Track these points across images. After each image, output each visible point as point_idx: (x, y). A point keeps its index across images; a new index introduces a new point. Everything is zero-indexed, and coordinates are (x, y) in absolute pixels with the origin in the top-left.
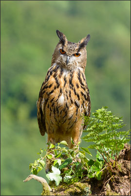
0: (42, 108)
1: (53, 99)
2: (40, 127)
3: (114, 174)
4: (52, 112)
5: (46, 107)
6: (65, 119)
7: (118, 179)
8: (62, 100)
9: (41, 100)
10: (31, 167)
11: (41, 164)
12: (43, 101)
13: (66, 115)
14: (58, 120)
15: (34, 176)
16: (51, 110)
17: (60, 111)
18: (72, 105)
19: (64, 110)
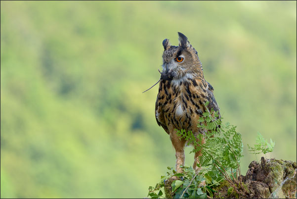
18: (193, 114)
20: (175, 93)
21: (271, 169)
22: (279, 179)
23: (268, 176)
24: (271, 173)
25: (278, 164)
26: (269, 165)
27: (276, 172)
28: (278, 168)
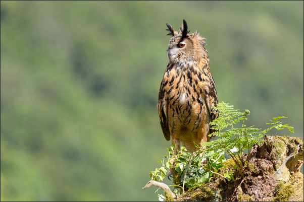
0: (165, 111)
1: (173, 97)
2: (164, 132)
3: (247, 175)
4: (175, 112)
5: (169, 108)
6: (189, 118)
7: (251, 180)
8: (183, 98)
9: (162, 102)
10: (151, 175)
11: (163, 172)
12: (165, 103)
13: (190, 114)
14: (182, 121)
15: (155, 183)
16: (174, 110)
17: (182, 110)
18: (194, 102)
19: (187, 109)
20: (178, 75)
21: (274, 146)
22: (282, 155)
23: (271, 153)
24: (274, 150)
25: (281, 141)
26: (271, 142)
27: (278, 148)
28: (280, 145)
